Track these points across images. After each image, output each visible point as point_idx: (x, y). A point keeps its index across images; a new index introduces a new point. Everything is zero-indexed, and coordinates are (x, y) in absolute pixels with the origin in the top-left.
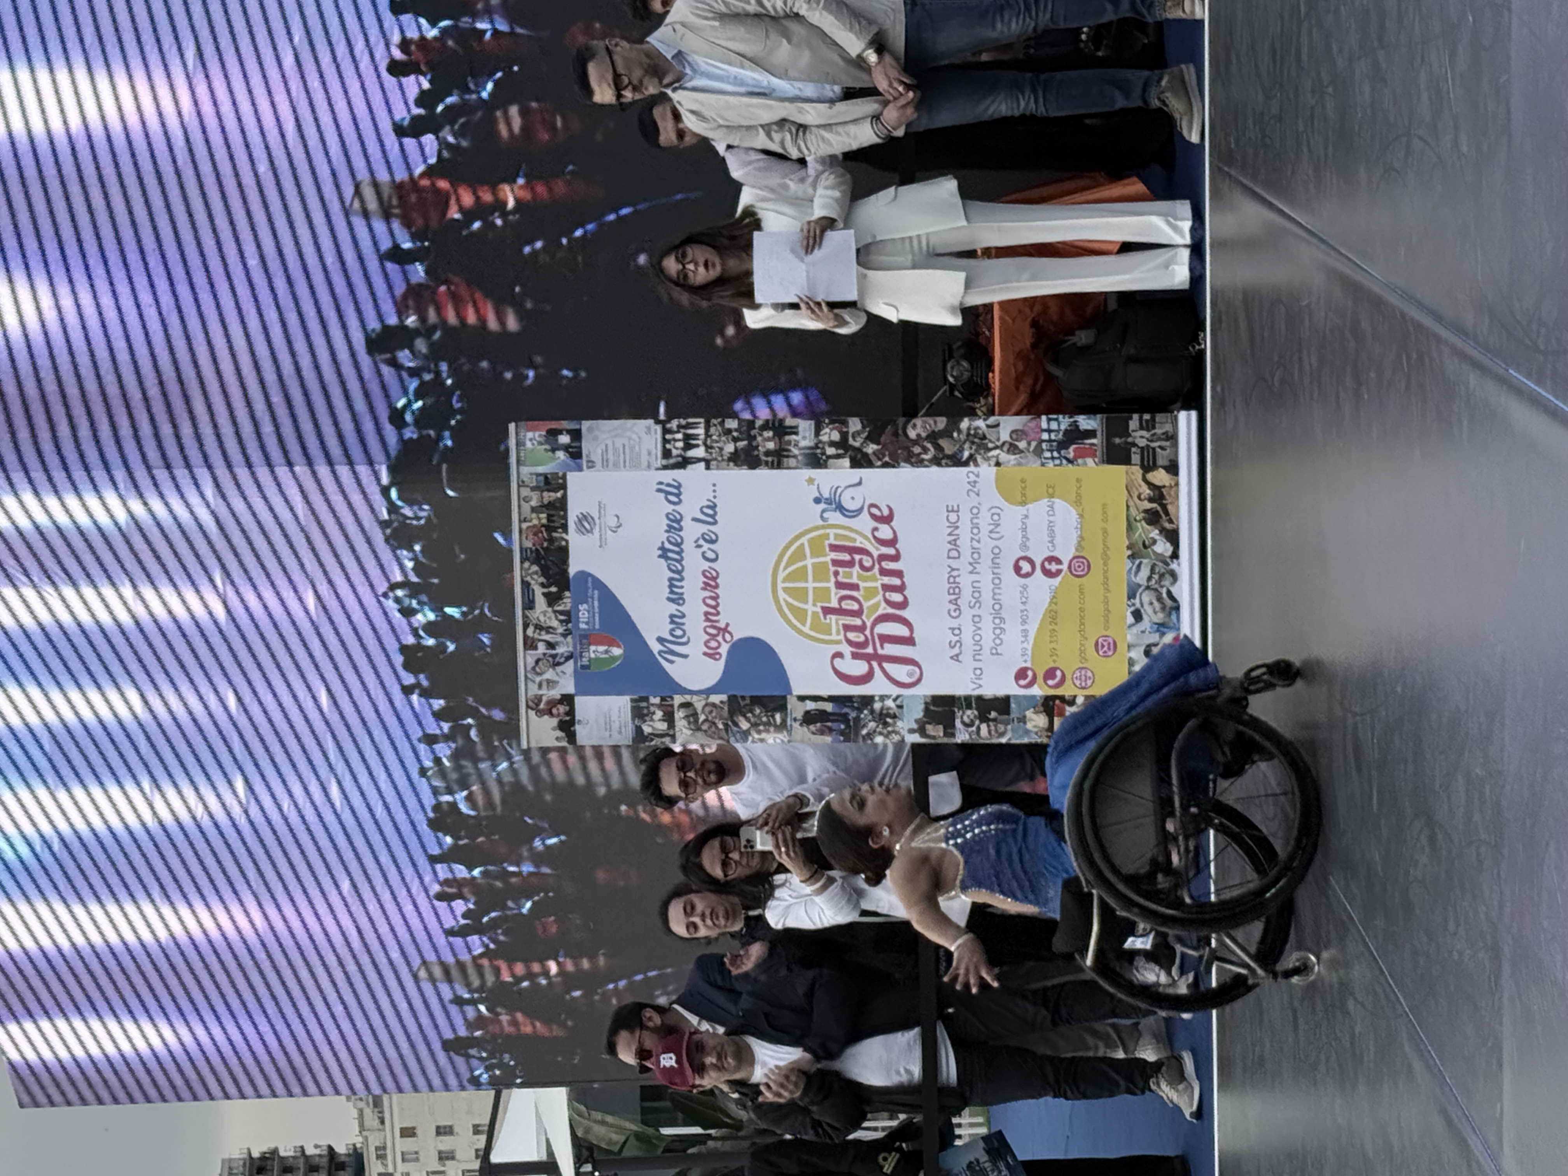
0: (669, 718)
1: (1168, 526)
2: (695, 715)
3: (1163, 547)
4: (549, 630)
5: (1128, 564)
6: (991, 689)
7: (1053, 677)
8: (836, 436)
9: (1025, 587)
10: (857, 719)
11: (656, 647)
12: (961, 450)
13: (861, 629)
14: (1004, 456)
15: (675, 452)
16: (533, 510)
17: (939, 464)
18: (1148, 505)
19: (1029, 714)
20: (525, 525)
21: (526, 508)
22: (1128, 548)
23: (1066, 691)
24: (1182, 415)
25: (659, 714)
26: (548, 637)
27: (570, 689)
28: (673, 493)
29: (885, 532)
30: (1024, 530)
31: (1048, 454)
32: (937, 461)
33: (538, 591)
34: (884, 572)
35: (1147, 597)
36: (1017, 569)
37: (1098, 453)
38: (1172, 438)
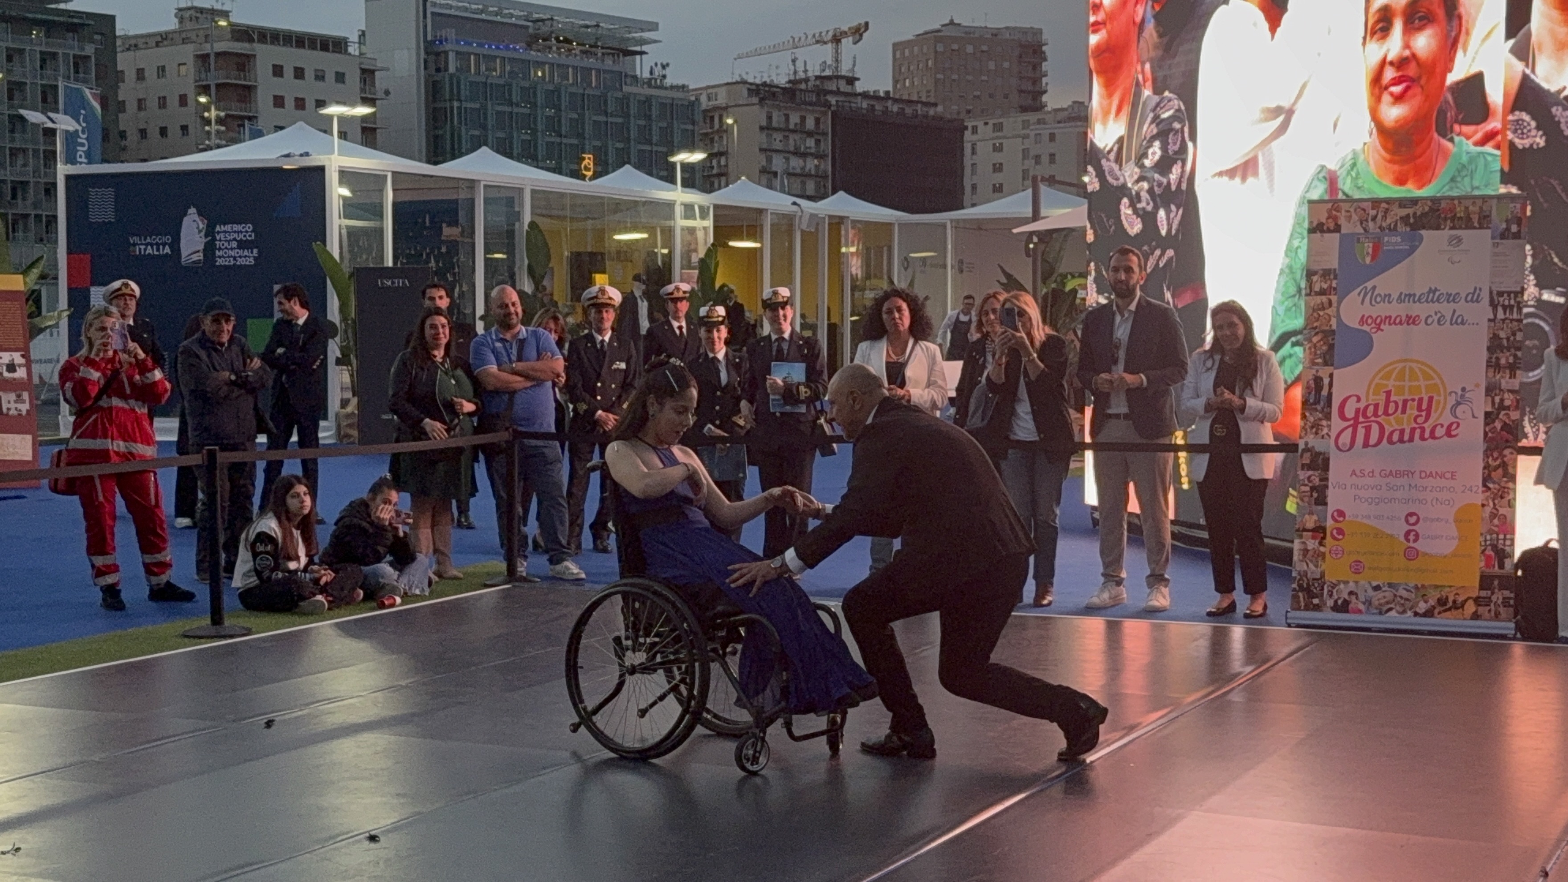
0: (1322, 292)
1: (1436, 611)
2: (1323, 309)
3: (1422, 607)
4: (1385, 217)
5: (1412, 585)
6: (1332, 494)
7: (1339, 534)
8: (1507, 403)
9: (1399, 519)
10: (1316, 410)
11: (1369, 285)
12: (1494, 483)
13: (1375, 414)
14: (1488, 510)
15: (1501, 299)
16: (1467, 208)
17: (1485, 468)
18: (1451, 599)
19: (1315, 517)
20: (1456, 202)
21: (1468, 203)
22: (1423, 586)
23: (1329, 540)
24: (1512, 625)
25: (1325, 286)
26: (1379, 217)
27: (1344, 231)
28: (1474, 298)
29: (1440, 432)
30: (1438, 520)
31: (1488, 537)
32: (1486, 467)
33: (1410, 211)
34: (1413, 430)
35: (1389, 595)
36: (1411, 514)
37: (1488, 570)
38: (1497, 616)
